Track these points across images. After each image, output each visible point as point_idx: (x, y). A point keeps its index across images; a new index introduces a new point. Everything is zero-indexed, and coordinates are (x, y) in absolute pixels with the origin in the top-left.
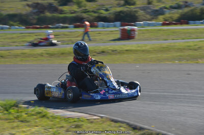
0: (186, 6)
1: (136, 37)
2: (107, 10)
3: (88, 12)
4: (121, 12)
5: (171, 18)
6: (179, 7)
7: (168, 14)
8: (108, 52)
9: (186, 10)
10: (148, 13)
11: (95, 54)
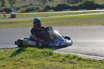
0: (27, 7)
1: (16, 17)
5: (23, 10)
6: (25, 7)
7: (22, 9)
9: (27, 8)
10: (15, 9)
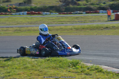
2: (104, 3)
3: (94, 4)
4: (113, 4)
8: (110, 28)
11: (102, 29)
